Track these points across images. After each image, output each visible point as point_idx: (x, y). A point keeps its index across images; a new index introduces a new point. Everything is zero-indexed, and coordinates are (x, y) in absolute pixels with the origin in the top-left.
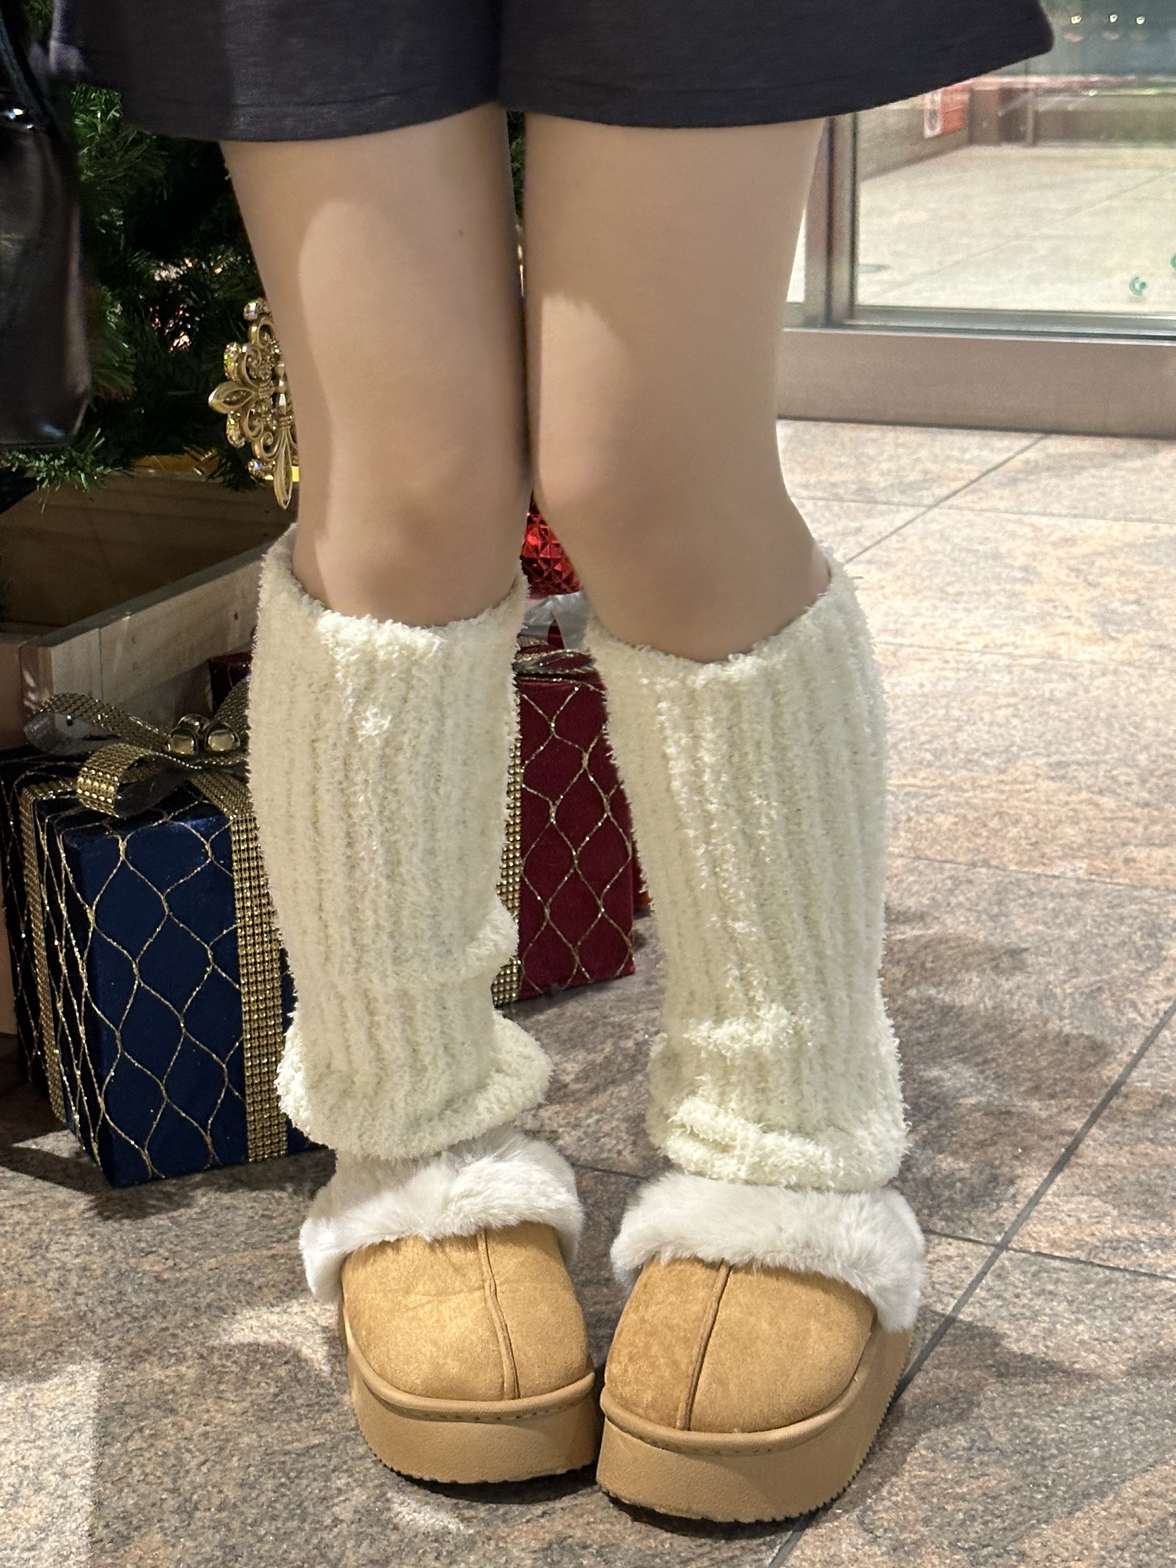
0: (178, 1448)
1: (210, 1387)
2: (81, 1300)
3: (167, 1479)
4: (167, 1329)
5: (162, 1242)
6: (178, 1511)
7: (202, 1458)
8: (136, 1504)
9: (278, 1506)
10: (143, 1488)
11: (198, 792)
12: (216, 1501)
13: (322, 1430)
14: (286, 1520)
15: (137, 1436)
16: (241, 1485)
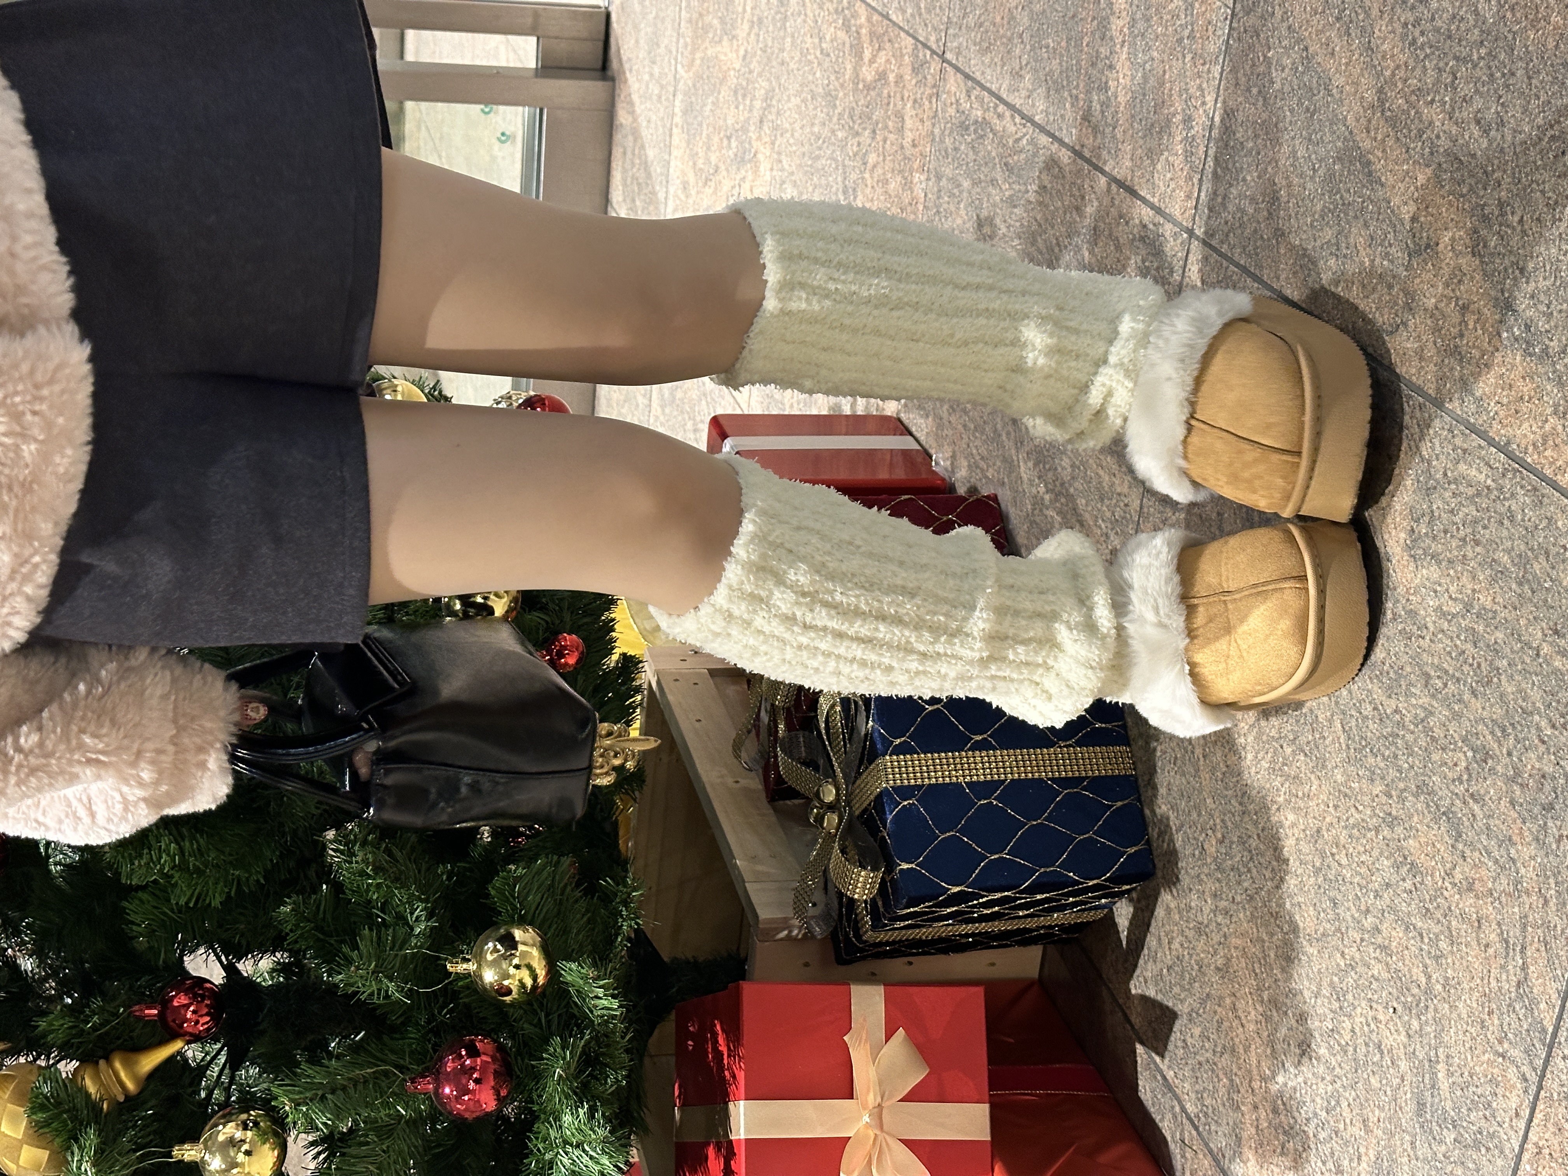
0: (1346, 827)
1: (1301, 804)
2: (1238, 898)
3: (1369, 835)
4: (1258, 835)
5: (1195, 839)
6: (1391, 826)
7: (1353, 810)
8: (1387, 858)
9: (1387, 753)
10: (1375, 853)
11: (865, 810)
12: (1384, 799)
13: (1330, 721)
14: (1397, 747)
15: (1337, 857)
16: (1372, 780)
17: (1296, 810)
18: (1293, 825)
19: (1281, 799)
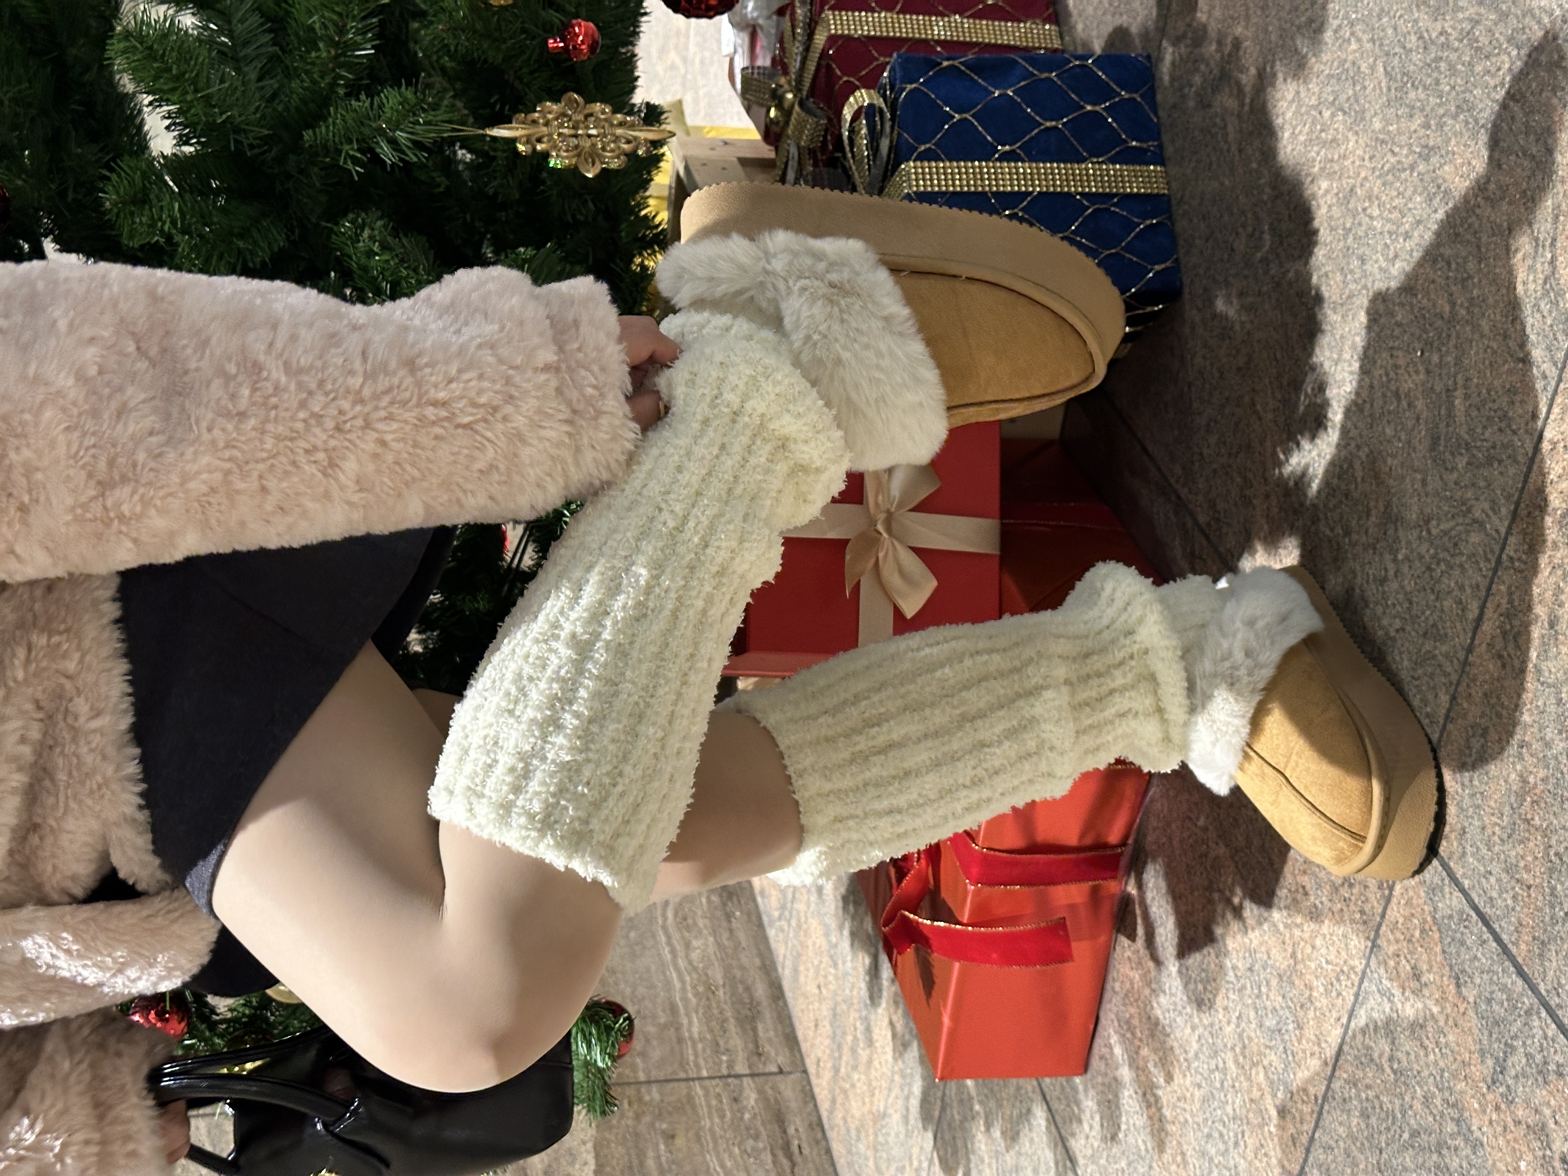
0: (1379, 177)
1: (1336, 167)
2: (1265, 289)
3: (1403, 176)
6: (1427, 159)
7: (1389, 155)
9: (1429, 81)
10: (1409, 193)
13: (1373, 68)
14: (1440, 73)
16: (1411, 116)
17: (1331, 176)
18: (1327, 192)
19: (1316, 169)
